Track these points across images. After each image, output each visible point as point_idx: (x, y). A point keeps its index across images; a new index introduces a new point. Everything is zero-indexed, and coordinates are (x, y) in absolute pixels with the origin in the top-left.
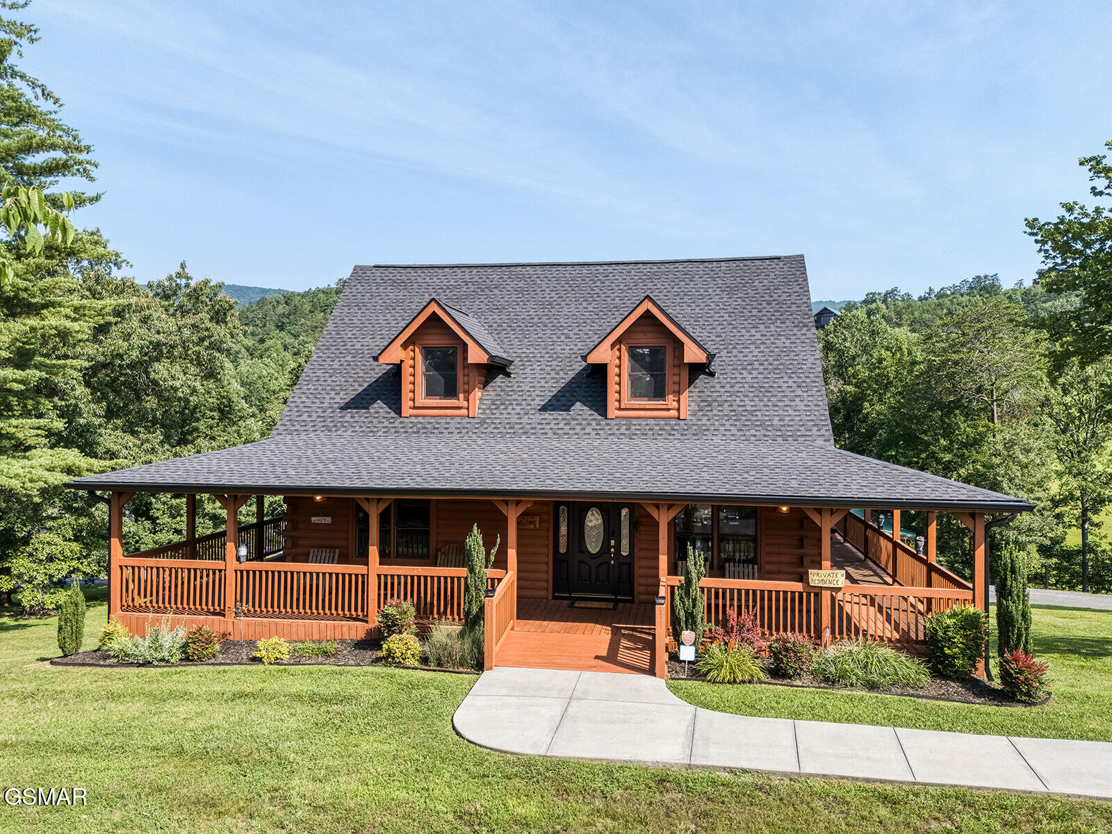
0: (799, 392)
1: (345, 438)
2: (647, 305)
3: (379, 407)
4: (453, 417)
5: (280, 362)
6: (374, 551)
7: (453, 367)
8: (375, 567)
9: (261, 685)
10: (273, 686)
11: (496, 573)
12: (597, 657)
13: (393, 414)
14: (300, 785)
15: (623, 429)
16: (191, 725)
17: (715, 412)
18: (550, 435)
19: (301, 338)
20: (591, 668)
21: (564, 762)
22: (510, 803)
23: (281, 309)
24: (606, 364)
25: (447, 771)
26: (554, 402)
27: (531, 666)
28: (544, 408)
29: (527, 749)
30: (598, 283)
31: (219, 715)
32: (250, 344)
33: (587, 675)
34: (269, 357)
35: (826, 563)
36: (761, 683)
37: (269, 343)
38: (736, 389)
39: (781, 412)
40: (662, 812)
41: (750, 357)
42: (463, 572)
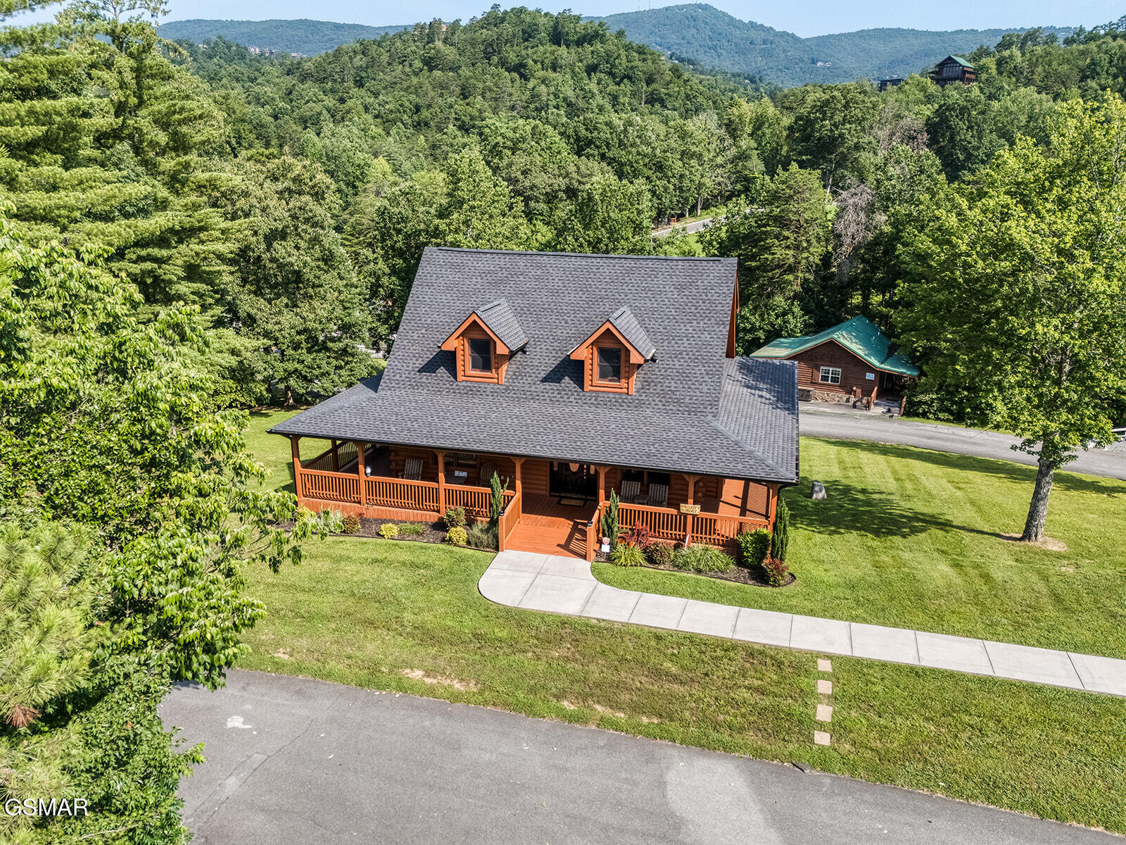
0: (706, 378)
1: (422, 395)
2: (608, 325)
3: (442, 371)
4: (489, 383)
5: (362, 126)
6: (441, 476)
7: (488, 352)
8: (443, 484)
9: (385, 555)
10: (391, 556)
11: (510, 492)
12: (559, 545)
13: (452, 379)
14: (408, 616)
15: (593, 401)
16: (355, 579)
17: (651, 390)
18: (548, 401)
19: (381, 97)
20: (554, 553)
21: (525, 611)
22: (496, 630)
23: (359, 61)
24: (583, 361)
25: (472, 612)
26: (552, 376)
27: (524, 550)
28: (545, 380)
29: (509, 604)
30: (592, 275)
31: (368, 573)
32: (331, 105)
33: (552, 557)
34: (350, 120)
35: (691, 501)
36: (641, 565)
37: (350, 103)
38: (668, 373)
39: (692, 393)
40: (559, 637)
41: (682, 348)
42: (488, 490)
